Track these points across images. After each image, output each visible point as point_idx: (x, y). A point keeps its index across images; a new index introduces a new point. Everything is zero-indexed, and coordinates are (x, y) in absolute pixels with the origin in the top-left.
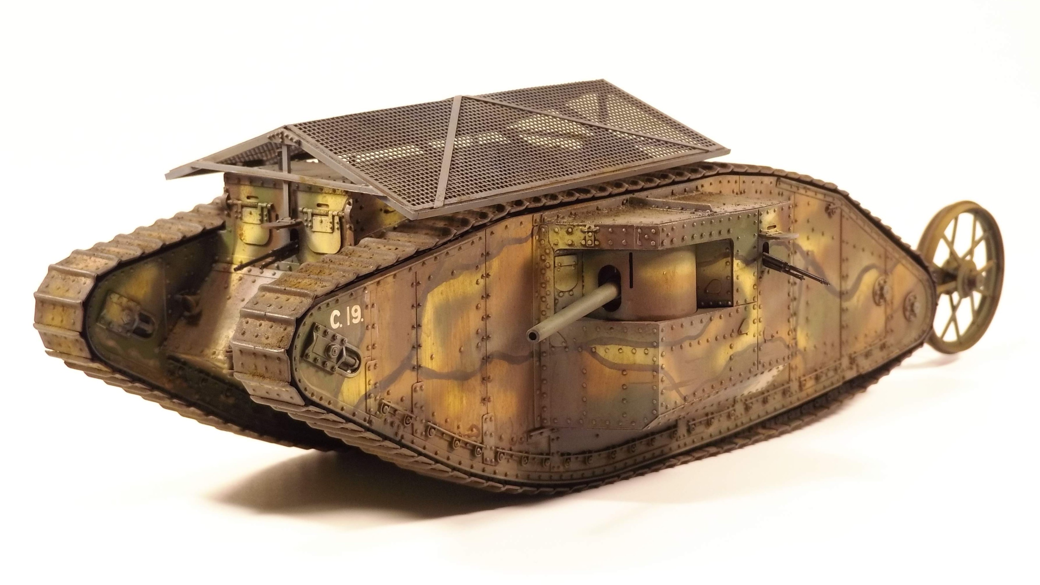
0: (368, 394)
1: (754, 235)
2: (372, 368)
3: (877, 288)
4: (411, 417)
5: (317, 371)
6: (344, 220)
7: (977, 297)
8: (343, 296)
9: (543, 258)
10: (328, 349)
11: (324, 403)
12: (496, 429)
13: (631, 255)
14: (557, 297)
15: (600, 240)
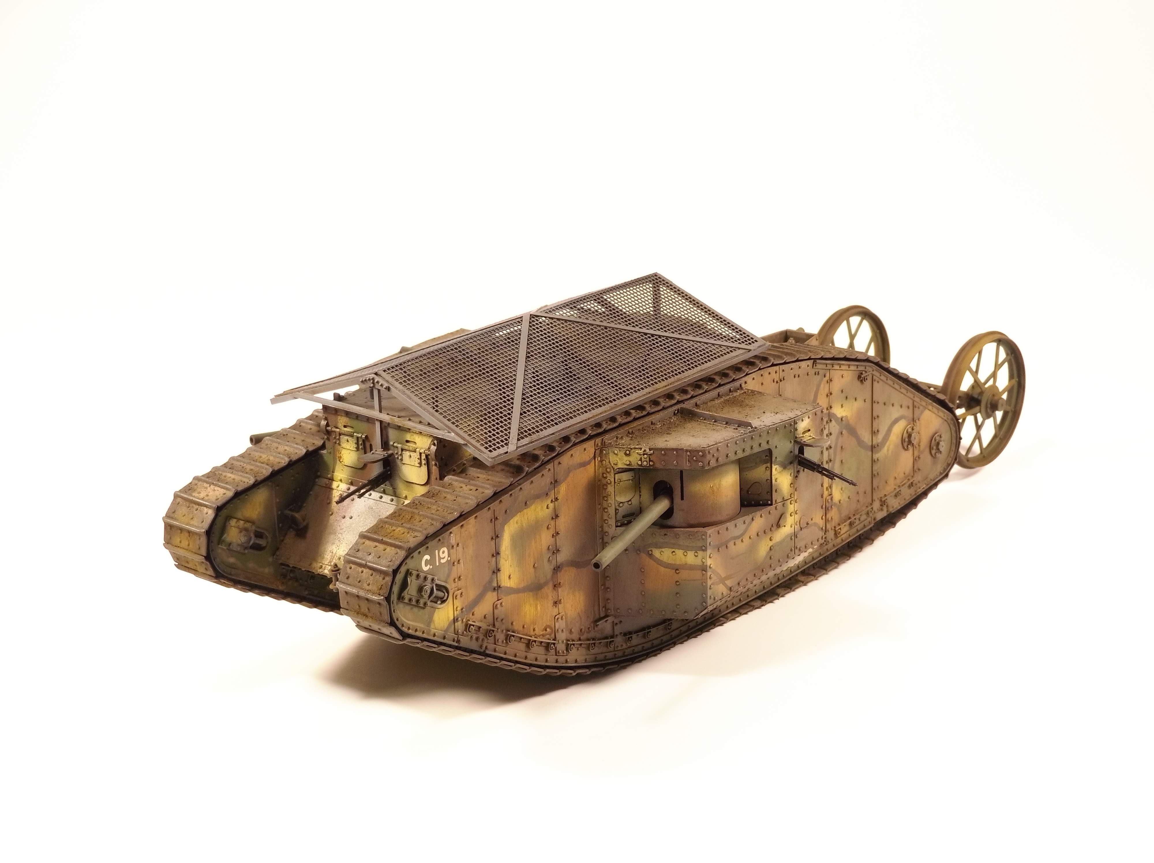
0: (455, 619)
1: (791, 442)
2: (459, 596)
3: (905, 435)
4: (493, 631)
5: (412, 609)
6: (429, 457)
7: (999, 414)
8: (431, 544)
9: (605, 476)
10: (420, 589)
11: (419, 634)
12: (567, 625)
13: (681, 472)
14: (618, 508)
15: (654, 461)
